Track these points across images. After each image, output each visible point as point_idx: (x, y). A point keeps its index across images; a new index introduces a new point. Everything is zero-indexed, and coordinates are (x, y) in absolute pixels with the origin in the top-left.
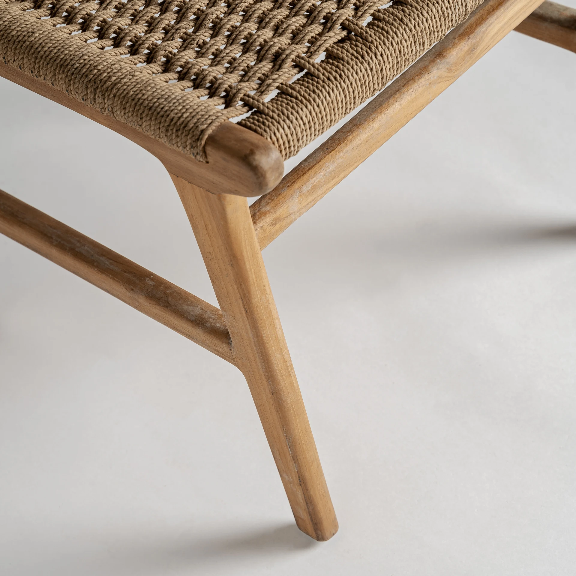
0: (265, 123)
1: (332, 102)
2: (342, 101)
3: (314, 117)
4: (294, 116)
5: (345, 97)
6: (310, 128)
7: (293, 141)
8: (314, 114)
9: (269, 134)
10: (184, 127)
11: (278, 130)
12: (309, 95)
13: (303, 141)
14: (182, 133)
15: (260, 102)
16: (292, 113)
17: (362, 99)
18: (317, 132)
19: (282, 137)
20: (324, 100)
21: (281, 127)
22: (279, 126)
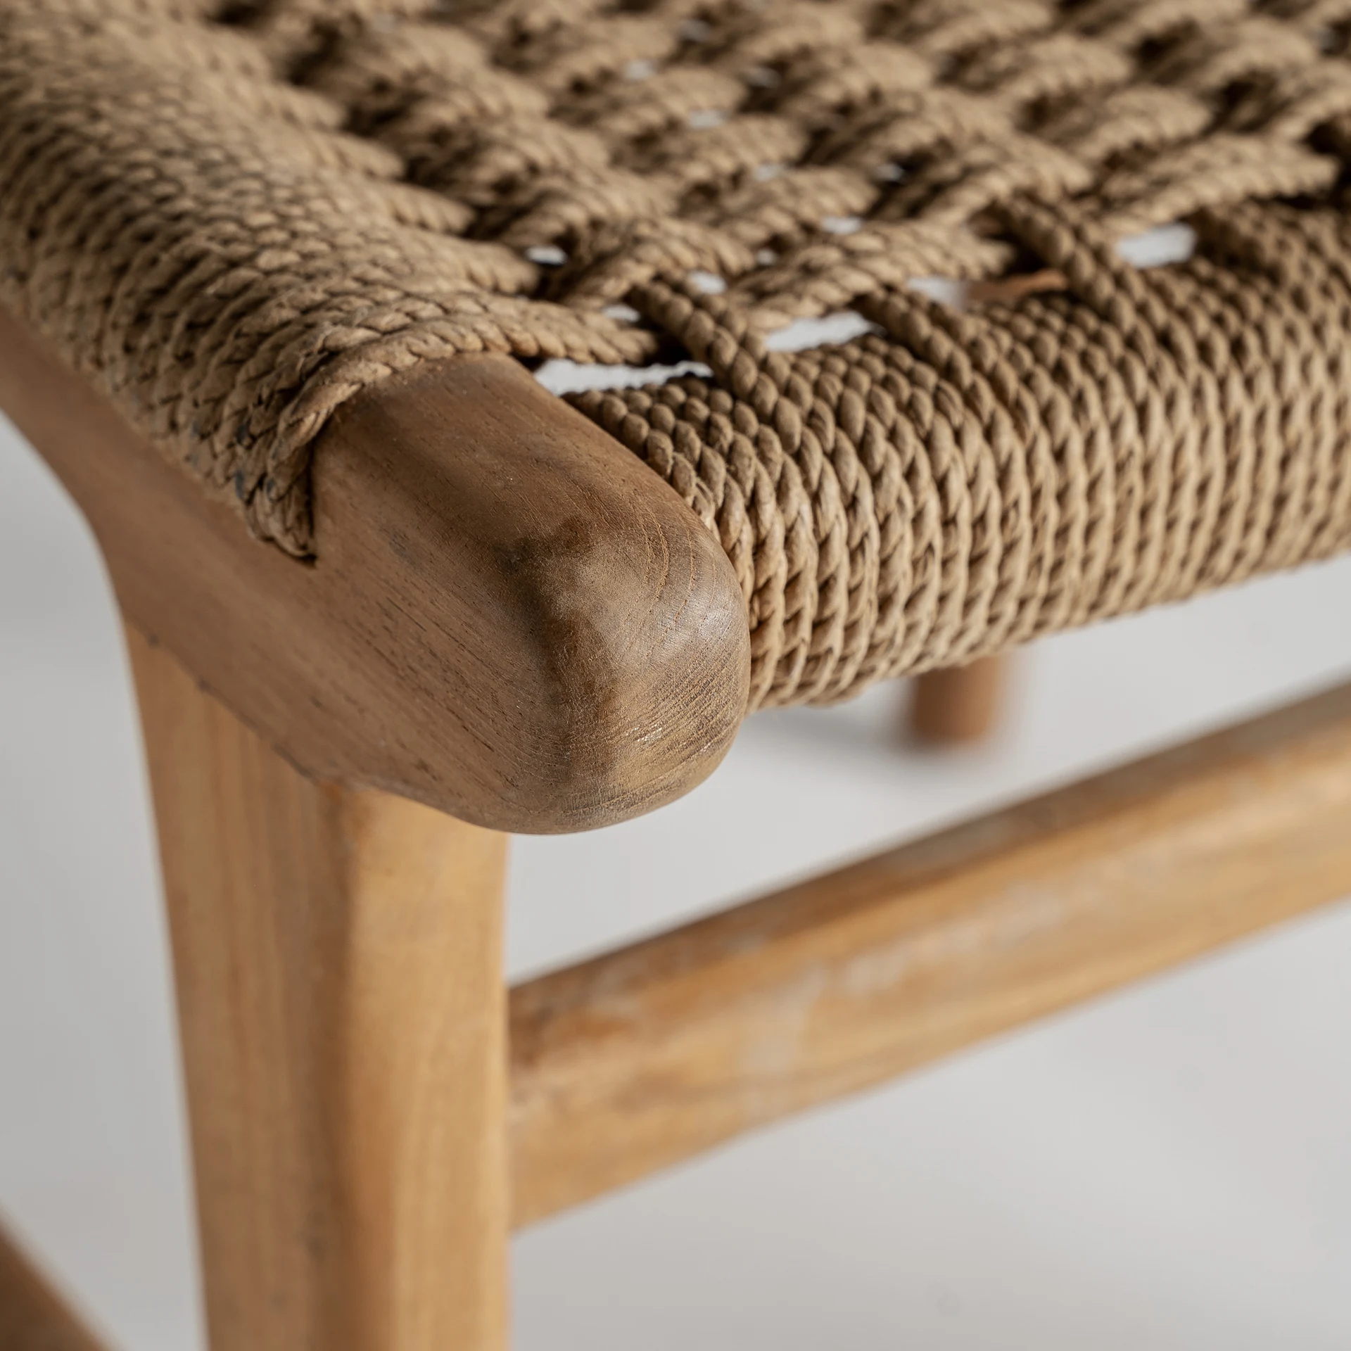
0: (719, 428)
1: (1147, 469)
2: (1202, 489)
3: (1016, 504)
4: (900, 451)
5: (1231, 470)
6: (975, 561)
7: (853, 592)
8: (1020, 486)
9: (720, 489)
10: (238, 316)
11: (781, 491)
12: (1027, 380)
13: (910, 620)
14: (214, 348)
15: (730, 328)
16: (893, 436)
17: (1320, 528)
18: (1009, 608)
19: (788, 542)
20: (1103, 437)
21: (806, 483)
22: (794, 470)
